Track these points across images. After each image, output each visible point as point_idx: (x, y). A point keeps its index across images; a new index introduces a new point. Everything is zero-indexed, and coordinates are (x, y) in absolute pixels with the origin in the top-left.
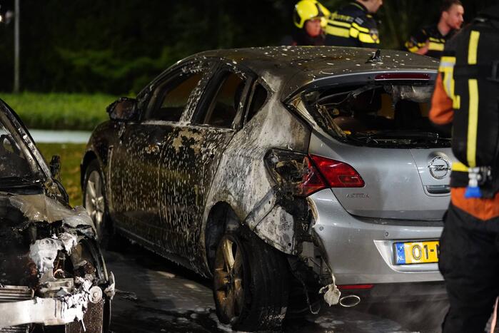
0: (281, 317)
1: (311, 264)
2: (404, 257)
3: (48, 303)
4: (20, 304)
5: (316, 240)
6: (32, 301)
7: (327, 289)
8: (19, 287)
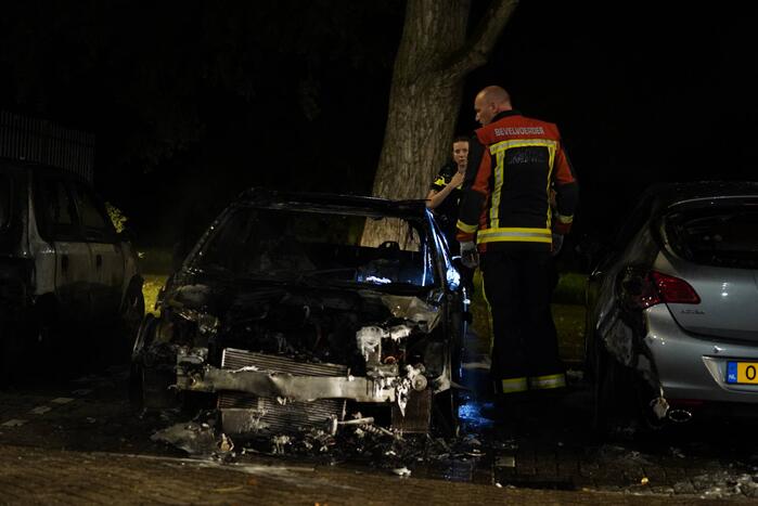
0: (631, 430)
1: (647, 377)
2: (736, 376)
3: (361, 381)
4: (332, 379)
5: (648, 353)
6: (345, 378)
7: (656, 402)
8: (338, 366)
